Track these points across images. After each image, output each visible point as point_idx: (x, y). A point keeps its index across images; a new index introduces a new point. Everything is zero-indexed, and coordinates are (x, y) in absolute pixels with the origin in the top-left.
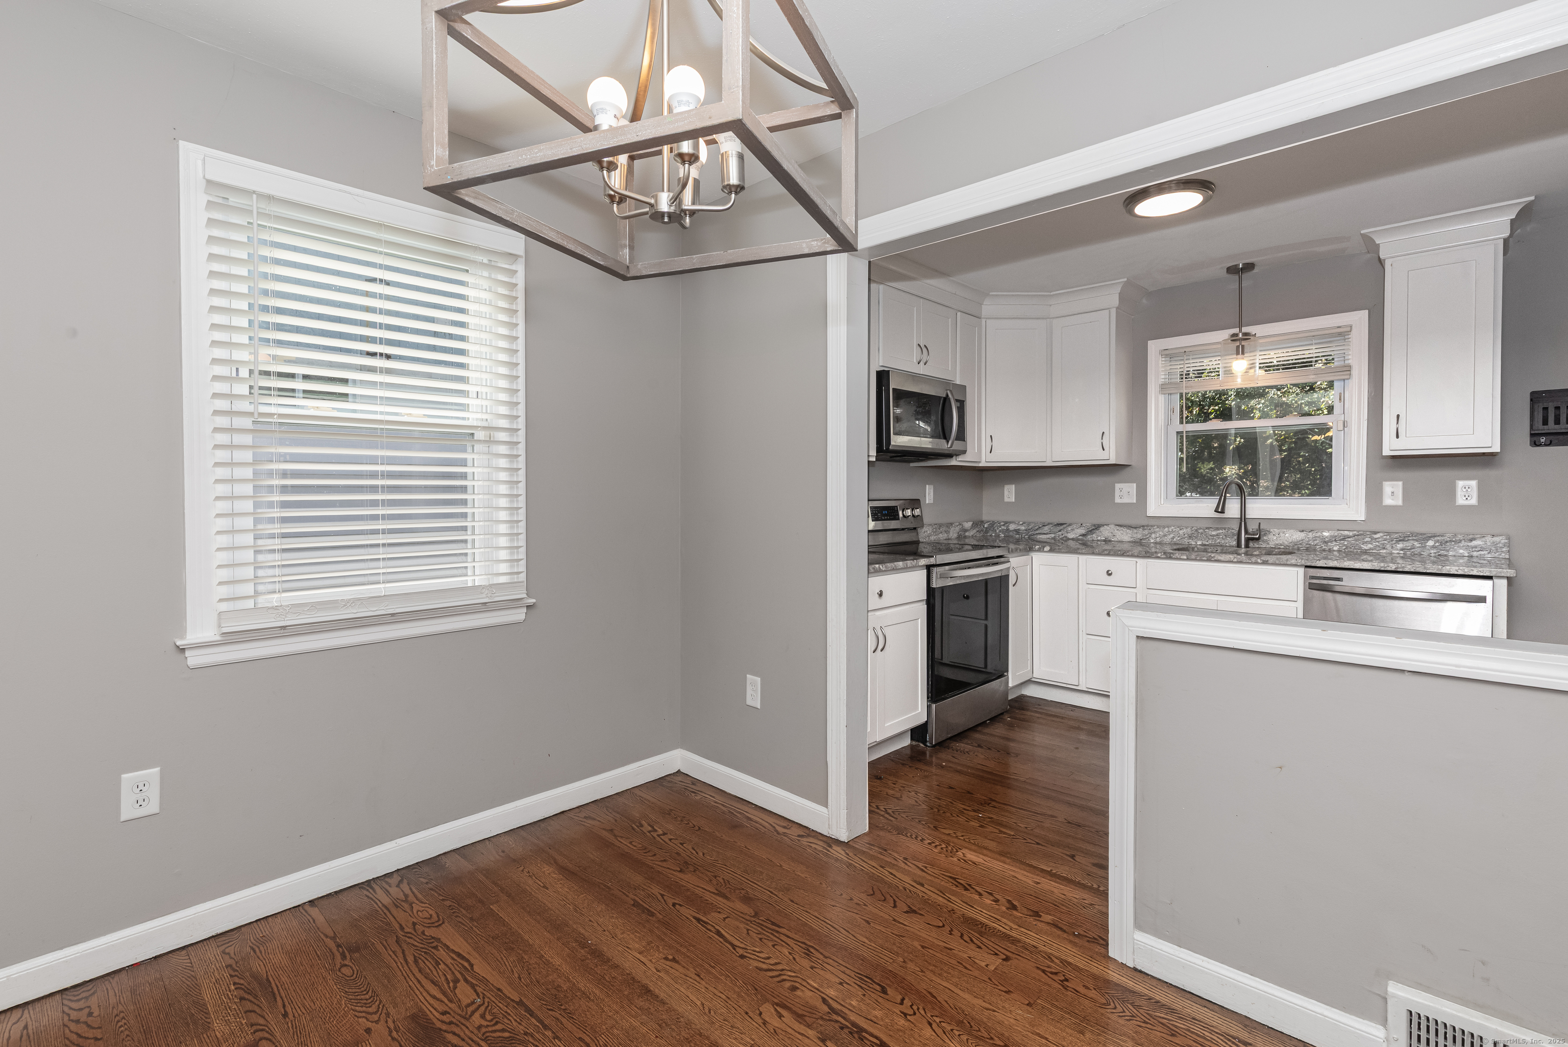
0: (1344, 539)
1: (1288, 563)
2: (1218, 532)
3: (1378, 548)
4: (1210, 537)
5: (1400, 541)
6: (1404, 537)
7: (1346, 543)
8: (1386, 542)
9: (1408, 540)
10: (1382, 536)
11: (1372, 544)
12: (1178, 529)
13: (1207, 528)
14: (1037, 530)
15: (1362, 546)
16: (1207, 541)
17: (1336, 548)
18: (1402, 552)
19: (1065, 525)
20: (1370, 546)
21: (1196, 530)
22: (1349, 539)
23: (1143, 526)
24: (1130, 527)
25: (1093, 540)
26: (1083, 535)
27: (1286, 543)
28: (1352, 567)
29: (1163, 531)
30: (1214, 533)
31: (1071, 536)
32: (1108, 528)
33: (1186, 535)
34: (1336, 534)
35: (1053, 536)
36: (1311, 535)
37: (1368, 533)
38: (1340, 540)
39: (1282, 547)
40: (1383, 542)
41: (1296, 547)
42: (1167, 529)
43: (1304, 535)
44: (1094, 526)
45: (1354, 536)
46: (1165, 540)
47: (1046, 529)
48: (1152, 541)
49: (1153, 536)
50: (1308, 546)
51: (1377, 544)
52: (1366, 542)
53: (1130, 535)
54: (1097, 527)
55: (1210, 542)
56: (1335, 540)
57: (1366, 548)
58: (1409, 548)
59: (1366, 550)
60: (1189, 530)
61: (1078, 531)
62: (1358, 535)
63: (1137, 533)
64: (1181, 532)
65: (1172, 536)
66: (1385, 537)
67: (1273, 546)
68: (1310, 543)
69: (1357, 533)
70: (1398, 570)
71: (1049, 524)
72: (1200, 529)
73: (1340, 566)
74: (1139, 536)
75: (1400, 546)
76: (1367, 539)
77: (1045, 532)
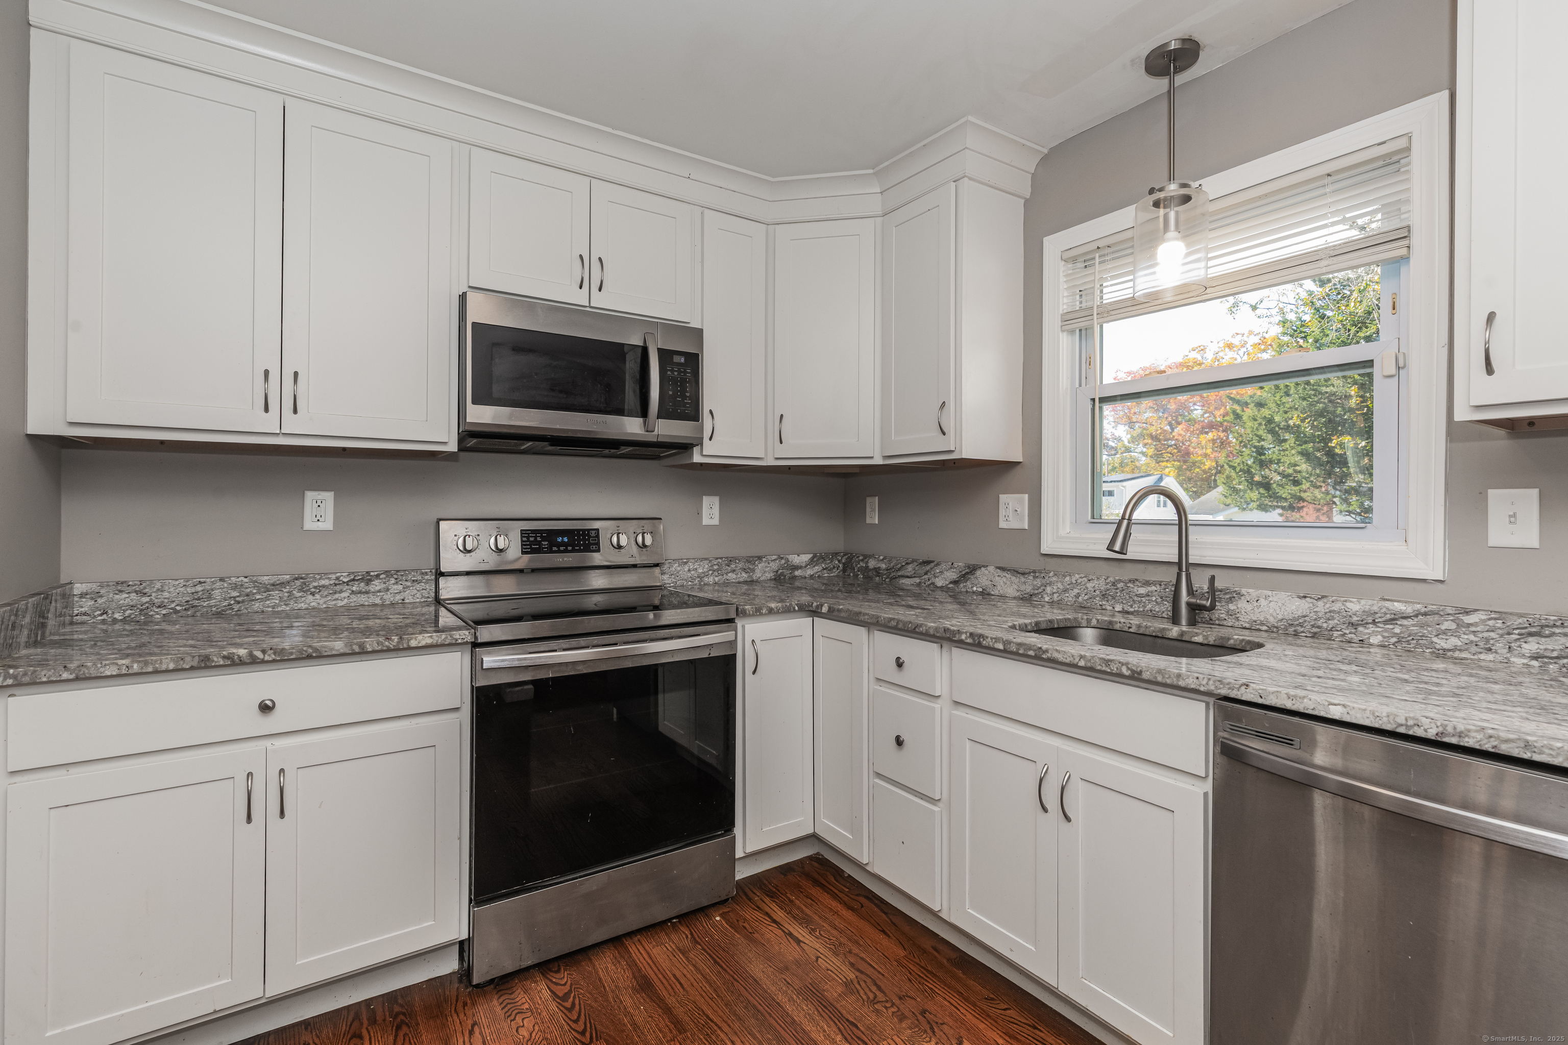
0: (1392, 621)
1: (1182, 683)
2: (1149, 589)
3: (1474, 649)
4: (1136, 598)
5: (1531, 634)
6: (1542, 627)
7: (1397, 630)
8: (1492, 635)
9: (1553, 634)
10: (1483, 621)
11: (1459, 637)
12: (1085, 579)
13: (1130, 581)
14: (899, 570)
15: (1435, 640)
16: (1131, 606)
17: (1375, 640)
18: (1535, 663)
19: (932, 565)
20: (1453, 642)
21: (1114, 584)
22: (1405, 622)
23: (1034, 572)
24: (1015, 572)
25: (967, 592)
26: (955, 582)
27: (1271, 620)
28: (1323, 714)
29: (1062, 583)
30: (1142, 591)
31: (940, 582)
32: (987, 572)
33: (1098, 592)
34: (1375, 608)
35: (917, 580)
36: (1321, 607)
37: (1449, 610)
38: (1386, 622)
39: (1264, 628)
40: (1485, 635)
41: (1291, 630)
42: (1068, 578)
43: (1307, 605)
44: (969, 567)
45: (1416, 616)
46: (1066, 599)
47: (910, 568)
48: (1047, 599)
49: (1049, 589)
50: (1315, 630)
51: (1472, 637)
52: (1444, 632)
53: (1016, 587)
54: (972, 570)
55: (1136, 607)
56: (1374, 622)
57: (1446, 646)
58: (1555, 654)
59: (1444, 650)
60: (1102, 581)
61: (948, 574)
62: (1425, 614)
63: (1025, 583)
64: (1090, 585)
65: (1076, 591)
66: (1491, 623)
67: (1247, 625)
68: (1319, 623)
69: (1423, 610)
70: (1446, 740)
71: (913, 561)
72: (1120, 581)
73: (1294, 708)
74: (1029, 589)
75: (1532, 646)
76: (1447, 625)
77: (909, 574)
